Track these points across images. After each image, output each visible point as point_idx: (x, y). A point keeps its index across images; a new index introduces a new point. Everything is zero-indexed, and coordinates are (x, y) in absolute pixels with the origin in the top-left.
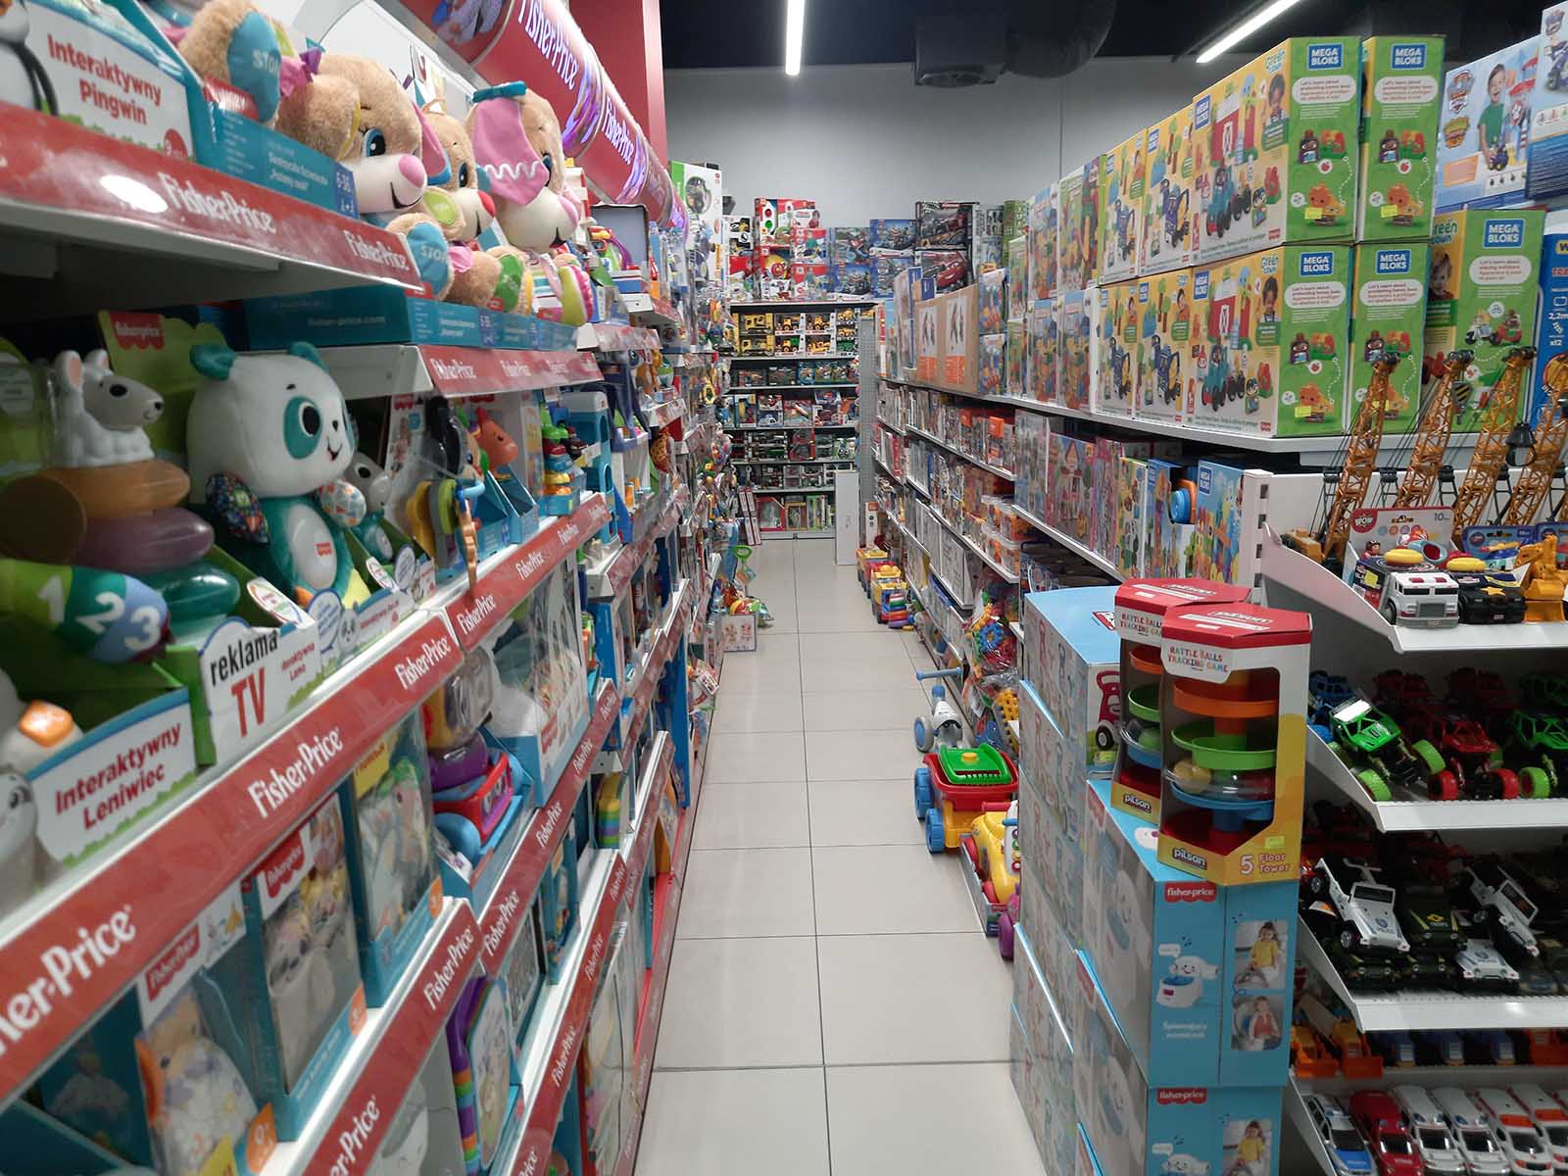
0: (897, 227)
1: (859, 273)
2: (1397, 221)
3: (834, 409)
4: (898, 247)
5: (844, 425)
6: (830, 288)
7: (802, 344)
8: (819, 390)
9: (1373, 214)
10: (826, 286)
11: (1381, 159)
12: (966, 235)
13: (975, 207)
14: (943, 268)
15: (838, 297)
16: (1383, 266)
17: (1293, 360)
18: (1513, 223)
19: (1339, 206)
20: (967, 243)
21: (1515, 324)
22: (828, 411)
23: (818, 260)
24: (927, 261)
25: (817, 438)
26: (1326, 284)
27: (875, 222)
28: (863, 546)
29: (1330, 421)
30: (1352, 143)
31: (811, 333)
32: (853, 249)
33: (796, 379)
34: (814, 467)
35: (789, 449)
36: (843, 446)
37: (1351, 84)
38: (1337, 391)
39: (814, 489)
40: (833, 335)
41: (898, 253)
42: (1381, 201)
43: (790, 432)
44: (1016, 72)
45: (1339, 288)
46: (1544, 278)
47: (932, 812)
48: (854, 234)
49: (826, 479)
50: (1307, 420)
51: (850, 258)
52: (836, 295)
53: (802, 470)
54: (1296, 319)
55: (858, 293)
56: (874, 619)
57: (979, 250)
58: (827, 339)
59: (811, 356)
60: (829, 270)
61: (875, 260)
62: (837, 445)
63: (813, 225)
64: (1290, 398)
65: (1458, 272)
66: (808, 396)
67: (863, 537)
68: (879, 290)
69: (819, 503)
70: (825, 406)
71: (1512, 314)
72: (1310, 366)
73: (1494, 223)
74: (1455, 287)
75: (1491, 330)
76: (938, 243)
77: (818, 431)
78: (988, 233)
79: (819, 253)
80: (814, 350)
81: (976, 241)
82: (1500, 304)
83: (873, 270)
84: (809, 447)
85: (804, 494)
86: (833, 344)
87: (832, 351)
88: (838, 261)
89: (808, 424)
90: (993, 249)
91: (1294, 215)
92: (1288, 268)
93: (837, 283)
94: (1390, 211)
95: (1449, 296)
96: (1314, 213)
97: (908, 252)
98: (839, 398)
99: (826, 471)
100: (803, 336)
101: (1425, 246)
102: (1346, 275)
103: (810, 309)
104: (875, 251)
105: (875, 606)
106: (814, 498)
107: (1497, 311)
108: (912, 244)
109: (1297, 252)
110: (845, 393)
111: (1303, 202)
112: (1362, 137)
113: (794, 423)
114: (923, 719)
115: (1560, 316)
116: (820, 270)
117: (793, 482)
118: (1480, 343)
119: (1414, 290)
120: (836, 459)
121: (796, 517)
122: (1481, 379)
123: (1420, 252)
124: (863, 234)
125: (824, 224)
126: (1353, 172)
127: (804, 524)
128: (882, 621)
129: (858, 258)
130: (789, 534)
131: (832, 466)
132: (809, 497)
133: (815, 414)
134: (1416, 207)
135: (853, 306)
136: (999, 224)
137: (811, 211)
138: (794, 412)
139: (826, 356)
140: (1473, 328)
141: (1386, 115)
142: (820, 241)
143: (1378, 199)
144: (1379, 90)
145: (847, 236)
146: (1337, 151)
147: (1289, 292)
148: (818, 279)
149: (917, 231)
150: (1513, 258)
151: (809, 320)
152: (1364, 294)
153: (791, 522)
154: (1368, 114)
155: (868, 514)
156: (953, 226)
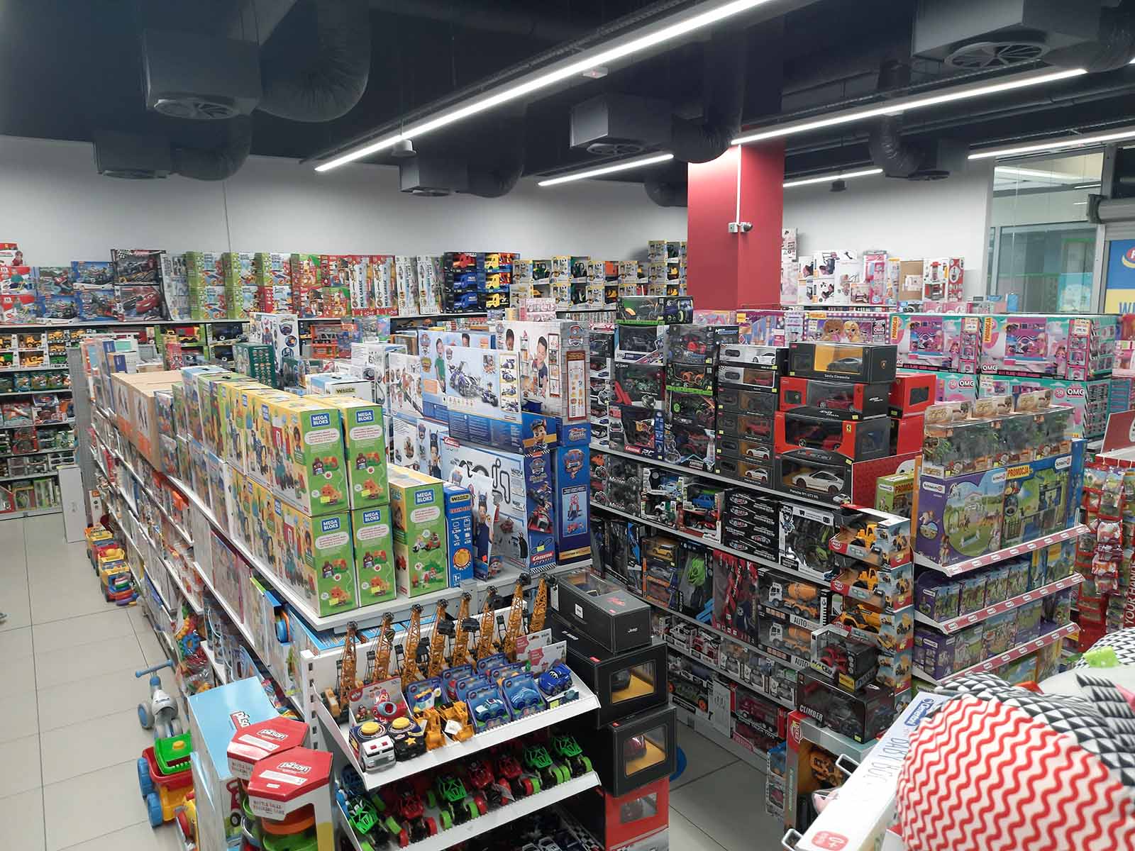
0: (96, 268)
1: (65, 302)
2: (371, 497)
3: (53, 410)
4: (98, 283)
5: (64, 422)
6: (39, 314)
7: (16, 359)
8: (36, 396)
9: (358, 495)
10: (35, 312)
11: (358, 468)
12: (157, 275)
13: (162, 256)
14: (141, 299)
15: (46, 322)
16: (367, 520)
17: (324, 576)
18: (428, 491)
19: (339, 495)
20: (159, 281)
21: (436, 539)
22: (47, 411)
23: (24, 292)
24: (124, 293)
25: (39, 434)
26: (337, 534)
27: (76, 264)
28: (90, 525)
29: (350, 603)
30: (341, 462)
31: (24, 350)
32: (57, 284)
33: (13, 387)
34: (37, 457)
35: (11, 445)
36: (65, 438)
37: (337, 433)
38: (351, 587)
39: (42, 475)
40: (46, 351)
41: (100, 287)
42: (361, 489)
43: (12, 431)
44: (181, 174)
45: (345, 536)
46: (446, 513)
47: (151, 797)
48: (58, 272)
49: (51, 466)
50: (337, 605)
51: (58, 290)
52: (45, 319)
53: (27, 460)
54: (323, 555)
55: (65, 317)
56: (102, 598)
57: (169, 286)
58: (40, 354)
59: (26, 368)
60: (37, 300)
61: (79, 293)
62: (59, 437)
63: (16, 263)
64: (326, 596)
65: (405, 517)
66: (27, 400)
67: (90, 518)
68: (85, 316)
69: (47, 486)
70: (43, 408)
71: (434, 534)
72: (334, 578)
73: (419, 493)
74: (404, 524)
75: (425, 544)
76: (133, 280)
77: (38, 428)
78: (175, 273)
79: (25, 286)
80: (27, 364)
81: (166, 280)
82: (428, 531)
83: (78, 300)
84: (32, 441)
85: (31, 481)
86: (46, 358)
87: (46, 363)
88: (43, 293)
89: (28, 423)
90: (180, 285)
91: (315, 502)
92: (315, 528)
93: (45, 311)
94: (366, 493)
95: (402, 529)
96: (326, 499)
97: (108, 286)
98: (56, 401)
99: (50, 460)
100: (16, 353)
101: (387, 507)
102: (348, 528)
103: (21, 332)
104: (78, 285)
105: (104, 588)
106: (41, 482)
107: (426, 534)
108: (111, 280)
109: (319, 520)
110: (61, 396)
111: (319, 495)
112: (346, 458)
113: (15, 423)
114: (145, 705)
115: (457, 531)
116: (27, 299)
117: (17, 471)
118: (420, 551)
119: (385, 529)
120: (58, 449)
121: (25, 499)
122: (423, 568)
123: (385, 511)
124: (66, 273)
125: (28, 261)
126: (344, 475)
127: (33, 504)
128: (110, 599)
129: (63, 290)
130: (19, 513)
131: (55, 455)
132: (36, 482)
133: (35, 414)
134: (381, 489)
135: (62, 328)
136: (184, 268)
137: (13, 252)
138: (13, 414)
139: (40, 368)
140: (416, 545)
141: (357, 446)
142: (25, 277)
143: (359, 488)
144: (352, 434)
145: (51, 274)
146: (334, 466)
147: (317, 541)
148: (26, 307)
149: (114, 271)
150: (431, 508)
151: (21, 339)
152: (359, 535)
153: (20, 504)
154: (348, 446)
155: (92, 500)
156: (145, 268)
